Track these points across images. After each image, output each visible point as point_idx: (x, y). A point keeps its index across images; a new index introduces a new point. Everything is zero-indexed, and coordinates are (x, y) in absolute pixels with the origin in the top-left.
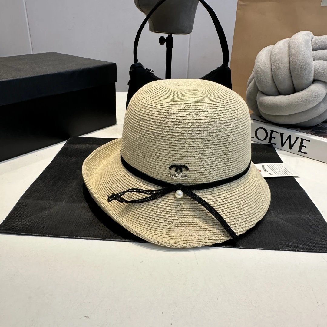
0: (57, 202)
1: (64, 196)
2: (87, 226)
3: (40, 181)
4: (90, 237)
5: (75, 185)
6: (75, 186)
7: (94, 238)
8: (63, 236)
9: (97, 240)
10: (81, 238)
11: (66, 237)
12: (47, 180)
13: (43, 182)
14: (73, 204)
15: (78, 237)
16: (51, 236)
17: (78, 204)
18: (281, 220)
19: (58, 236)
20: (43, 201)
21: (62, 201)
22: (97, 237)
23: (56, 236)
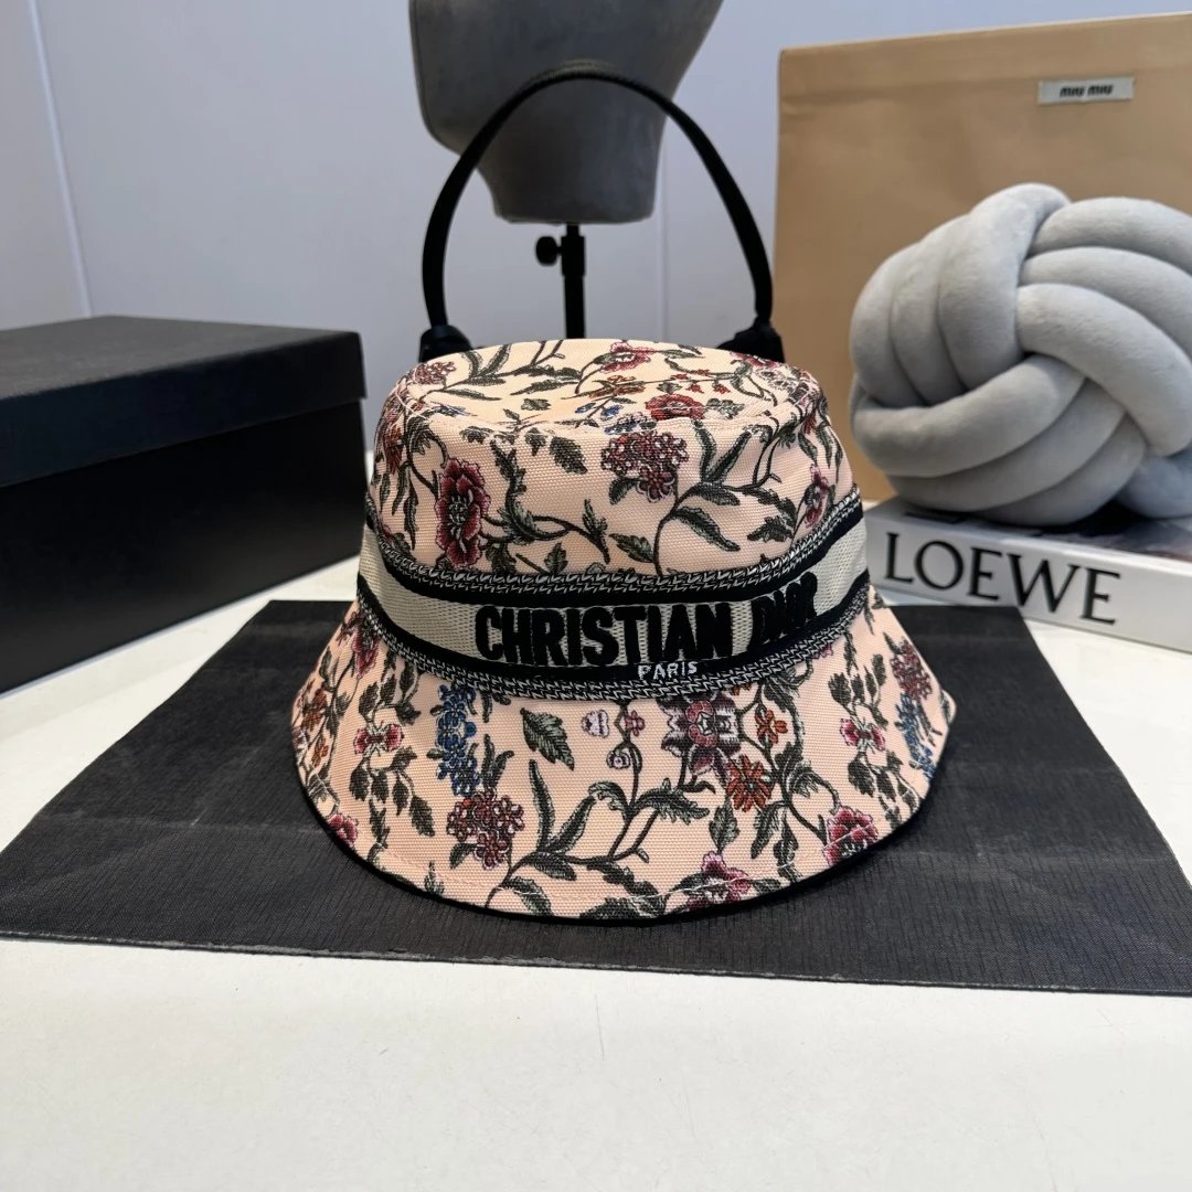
0: (169, 822)
1: (198, 803)
2: (263, 905)
3: (124, 749)
4: (266, 943)
5: (249, 762)
6: (250, 765)
7: (281, 949)
8: (167, 943)
10: (234, 947)
11: (176, 944)
12: (153, 747)
14: (226, 828)
15: (223, 947)
16: (124, 940)
17: (246, 827)
18: (1009, 878)
19: (149, 943)
20: (122, 820)
21: (189, 818)
22: (290, 946)
23: (141, 942)
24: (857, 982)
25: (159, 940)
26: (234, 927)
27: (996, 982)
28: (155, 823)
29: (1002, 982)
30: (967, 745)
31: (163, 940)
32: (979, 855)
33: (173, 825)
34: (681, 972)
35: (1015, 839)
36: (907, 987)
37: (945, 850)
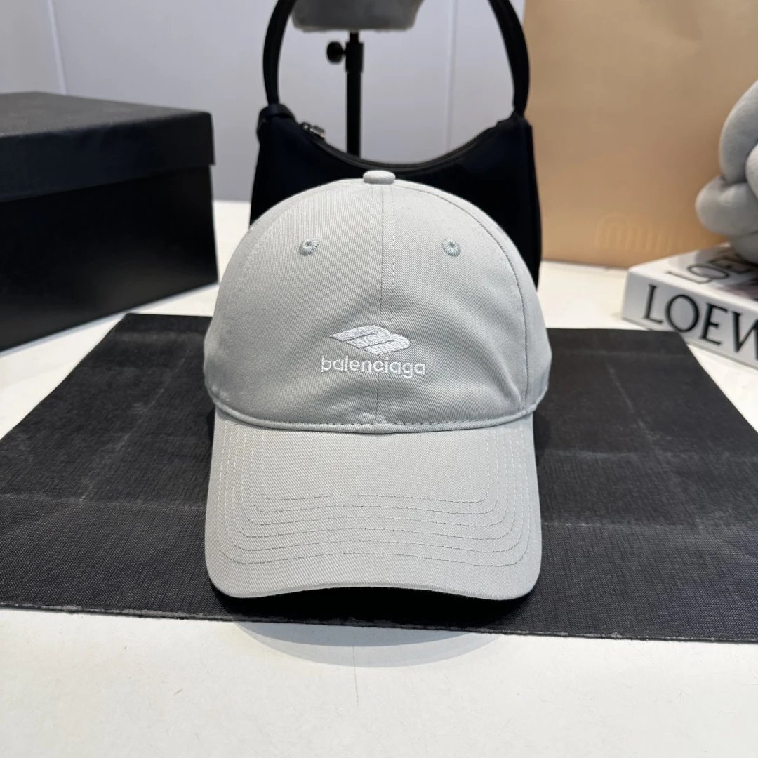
0: (61, 498)
1: (85, 481)
2: (144, 573)
3: (20, 435)
5: (122, 447)
6: (123, 449)
7: (164, 613)
8: (65, 608)
9: (173, 618)
10: (124, 612)
11: (74, 608)
12: (44, 432)
13: (30, 438)
14: (109, 503)
15: (115, 611)
16: (29, 605)
17: (125, 503)
18: (726, 548)
19: (51, 607)
20: (22, 497)
21: (79, 495)
22: (171, 610)
23: (45, 607)
24: (632, 639)
25: (59, 604)
26: (122, 592)
27: (738, 637)
28: (48, 499)
29: (743, 637)
30: (669, 438)
31: (62, 604)
32: (700, 528)
33: (64, 500)
34: (494, 633)
35: (723, 515)
36: (670, 642)
37: (674, 524)
